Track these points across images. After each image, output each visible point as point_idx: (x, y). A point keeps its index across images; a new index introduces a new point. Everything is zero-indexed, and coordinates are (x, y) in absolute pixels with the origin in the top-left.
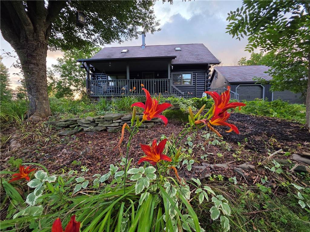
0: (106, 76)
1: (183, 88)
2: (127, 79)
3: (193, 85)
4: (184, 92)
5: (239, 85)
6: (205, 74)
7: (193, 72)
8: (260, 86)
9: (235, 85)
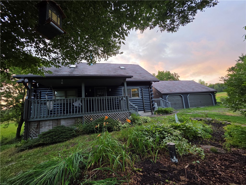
0: (52, 92)
1: (133, 101)
2: (82, 97)
3: (141, 98)
4: (137, 106)
5: (168, 96)
6: (149, 89)
7: (140, 87)
8: (180, 95)
9: (166, 96)
